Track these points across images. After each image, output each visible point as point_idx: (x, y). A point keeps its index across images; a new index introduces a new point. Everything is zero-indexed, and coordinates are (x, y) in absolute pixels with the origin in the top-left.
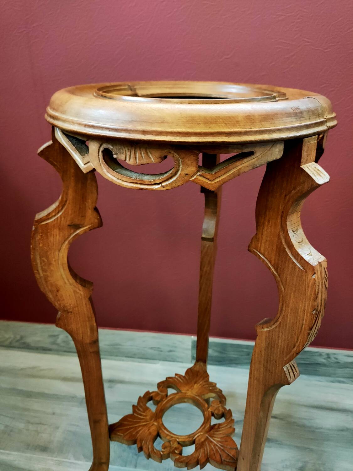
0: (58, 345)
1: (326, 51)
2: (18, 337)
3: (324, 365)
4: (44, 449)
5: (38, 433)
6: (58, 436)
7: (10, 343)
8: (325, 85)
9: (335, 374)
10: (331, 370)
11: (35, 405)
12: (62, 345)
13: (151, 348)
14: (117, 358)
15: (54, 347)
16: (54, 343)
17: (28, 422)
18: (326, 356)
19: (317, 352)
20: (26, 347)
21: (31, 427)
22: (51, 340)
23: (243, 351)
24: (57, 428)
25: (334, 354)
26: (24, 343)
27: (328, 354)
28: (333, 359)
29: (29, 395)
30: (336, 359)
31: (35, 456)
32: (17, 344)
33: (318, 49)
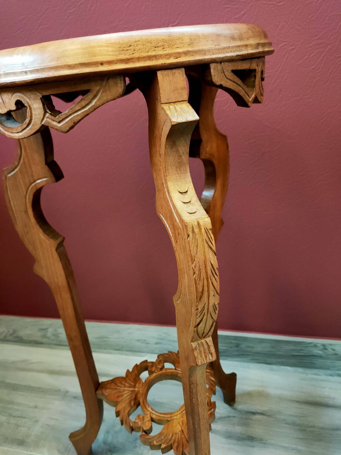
0: (49, 338)
1: (280, 4)
2: (11, 331)
3: (321, 357)
4: (21, 443)
5: (18, 426)
6: (37, 430)
7: (5, 337)
8: (285, 43)
9: (334, 367)
10: (328, 362)
11: (20, 398)
12: (53, 338)
13: (138, 340)
14: (106, 351)
15: (45, 340)
16: (45, 336)
17: (10, 415)
18: (322, 348)
19: (311, 343)
20: (19, 340)
21: (12, 421)
22: (40, 334)
23: (231, 343)
24: (37, 421)
25: (331, 345)
26: (18, 337)
27: (324, 345)
28: (331, 350)
29: (15, 388)
30: (334, 350)
31: (11, 449)
32: (10, 338)
33: (270, 4)
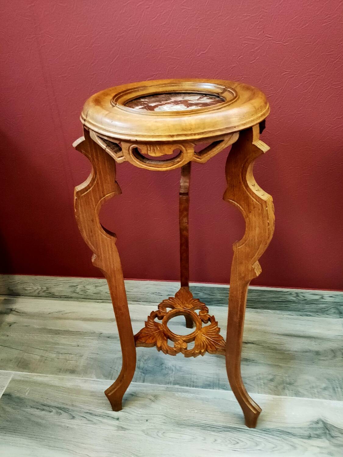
0: (78, 293)
1: (285, 44)
2: (45, 288)
3: (294, 302)
4: (73, 372)
5: (67, 360)
6: (82, 362)
7: (38, 293)
8: (287, 73)
9: (303, 309)
10: (300, 306)
11: (63, 340)
12: (81, 293)
13: (153, 293)
15: (74, 295)
16: (74, 292)
17: (58, 353)
18: (295, 295)
19: (287, 292)
20: (52, 296)
21: (61, 356)
22: (72, 289)
24: (81, 356)
25: (302, 293)
26: (50, 293)
27: (297, 293)
28: (302, 297)
29: (57, 332)
30: (304, 297)
31: (65, 377)
32: (44, 294)
33: (278, 43)
